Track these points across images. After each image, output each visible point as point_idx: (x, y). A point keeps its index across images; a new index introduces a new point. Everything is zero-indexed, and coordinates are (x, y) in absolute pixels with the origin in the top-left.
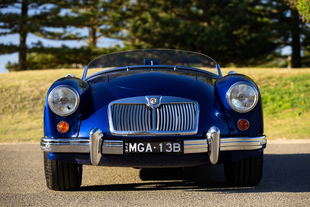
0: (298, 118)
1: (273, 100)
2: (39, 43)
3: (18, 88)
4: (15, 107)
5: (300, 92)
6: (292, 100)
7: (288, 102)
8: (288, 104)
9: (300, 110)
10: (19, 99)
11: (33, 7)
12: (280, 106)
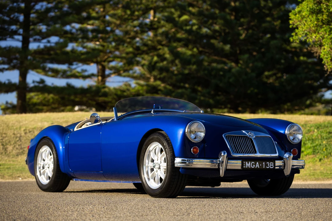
0: (319, 164)
2: (42, 81)
5: (322, 138)
6: (314, 147)
7: (310, 148)
8: (310, 151)
9: (321, 156)
11: (35, 40)
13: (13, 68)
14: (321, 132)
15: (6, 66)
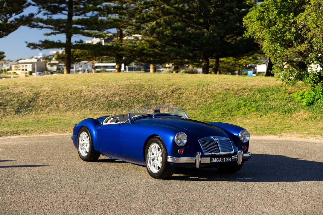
0: (260, 119)
1: (245, 105)
2: (81, 42)
3: (81, 91)
4: (81, 105)
5: (263, 100)
6: (257, 106)
7: (254, 107)
8: (254, 109)
9: (261, 114)
10: (82, 100)
11: (76, 15)
12: (249, 110)
13: (62, 32)
14: (262, 96)
15: (57, 31)
